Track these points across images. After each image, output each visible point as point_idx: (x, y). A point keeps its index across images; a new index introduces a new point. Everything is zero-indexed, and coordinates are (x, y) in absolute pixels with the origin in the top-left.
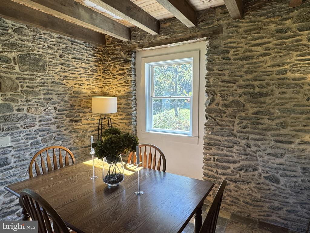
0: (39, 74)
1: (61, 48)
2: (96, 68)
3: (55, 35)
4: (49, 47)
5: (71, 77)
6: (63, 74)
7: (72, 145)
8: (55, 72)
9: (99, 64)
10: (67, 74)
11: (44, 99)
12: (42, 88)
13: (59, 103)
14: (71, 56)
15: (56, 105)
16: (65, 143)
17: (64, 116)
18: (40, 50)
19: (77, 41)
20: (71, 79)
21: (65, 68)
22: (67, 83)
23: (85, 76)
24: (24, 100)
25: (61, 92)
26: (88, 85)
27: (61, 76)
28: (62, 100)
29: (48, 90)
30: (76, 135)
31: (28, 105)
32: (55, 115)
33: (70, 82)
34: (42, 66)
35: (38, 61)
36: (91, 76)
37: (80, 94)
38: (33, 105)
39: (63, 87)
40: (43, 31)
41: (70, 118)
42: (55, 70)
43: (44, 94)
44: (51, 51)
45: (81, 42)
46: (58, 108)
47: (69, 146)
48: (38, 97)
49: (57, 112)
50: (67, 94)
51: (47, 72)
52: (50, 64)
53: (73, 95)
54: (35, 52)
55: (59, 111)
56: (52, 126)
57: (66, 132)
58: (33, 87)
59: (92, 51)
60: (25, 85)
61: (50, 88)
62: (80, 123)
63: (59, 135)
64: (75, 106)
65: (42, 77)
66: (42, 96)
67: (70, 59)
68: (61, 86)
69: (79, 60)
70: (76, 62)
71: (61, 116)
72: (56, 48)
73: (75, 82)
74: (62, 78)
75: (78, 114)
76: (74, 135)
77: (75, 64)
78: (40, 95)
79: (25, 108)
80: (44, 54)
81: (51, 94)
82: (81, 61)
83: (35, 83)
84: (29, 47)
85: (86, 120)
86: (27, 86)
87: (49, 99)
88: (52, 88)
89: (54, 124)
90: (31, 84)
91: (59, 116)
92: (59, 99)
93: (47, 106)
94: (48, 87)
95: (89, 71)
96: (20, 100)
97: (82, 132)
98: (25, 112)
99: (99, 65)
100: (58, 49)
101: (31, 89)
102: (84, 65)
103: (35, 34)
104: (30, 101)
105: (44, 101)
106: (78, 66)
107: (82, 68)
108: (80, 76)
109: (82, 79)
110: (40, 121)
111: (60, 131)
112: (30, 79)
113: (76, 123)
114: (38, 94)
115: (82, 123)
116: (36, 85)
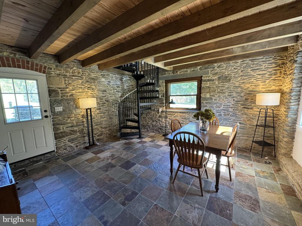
0: (227, 84)
1: (242, 67)
2: (275, 71)
3: (239, 61)
4: (234, 69)
5: (247, 82)
6: (242, 81)
7: (242, 121)
8: (236, 81)
9: (280, 67)
10: (244, 81)
11: (228, 95)
12: (227, 90)
13: (237, 97)
14: (250, 69)
15: (235, 99)
16: (237, 119)
17: (240, 105)
18: (228, 72)
19: (256, 58)
20: (248, 83)
21: (244, 77)
22: (244, 86)
23: (261, 79)
24: (218, 96)
25: (238, 92)
26: (263, 85)
27: (240, 83)
28: (239, 96)
29: (231, 91)
30: (246, 116)
31: (219, 98)
32: (233, 104)
33: (246, 85)
34: (229, 79)
35: (227, 77)
36: (268, 79)
37: (255, 92)
38: (221, 98)
39: (241, 89)
40: (232, 62)
41: (244, 106)
42: (236, 80)
43: (228, 93)
44: (236, 71)
45: (261, 57)
46: (236, 100)
47: (240, 121)
48: (225, 94)
49: (235, 102)
50: (243, 92)
51: (231, 82)
52: (233, 77)
53: (248, 93)
54: (226, 73)
55: (236, 101)
56: (230, 109)
57: (239, 114)
58: (222, 90)
59: (272, 60)
60: (219, 89)
61: (232, 90)
62: (251, 110)
63: (234, 114)
64: (249, 99)
65: (228, 85)
66: (227, 94)
67: (249, 71)
68: (239, 88)
69: (256, 70)
70: (254, 72)
71: (237, 104)
72: (239, 68)
73: (251, 85)
74: (241, 83)
75: (250, 104)
76: (245, 116)
77: (252, 73)
78: (225, 93)
79: (218, 99)
80: (231, 73)
81: (232, 93)
82: (258, 71)
83: (224, 88)
84: (223, 72)
85: (257, 109)
86: (220, 90)
87: (231, 95)
88: (233, 90)
89: (232, 108)
90: (222, 89)
91: (236, 104)
92: (237, 95)
93: (229, 99)
94: (231, 89)
95: (266, 75)
96: (216, 96)
97: (252, 115)
98: (218, 101)
99: (280, 69)
100: (240, 68)
101: (221, 91)
102: (261, 73)
103: (227, 65)
104: (220, 96)
105: (228, 96)
106: (255, 74)
107: (259, 75)
108: (255, 80)
109: (257, 82)
110: (224, 105)
111: (235, 112)
112: (222, 86)
113: (247, 109)
114: (224, 93)
115: (253, 110)
116: (224, 89)
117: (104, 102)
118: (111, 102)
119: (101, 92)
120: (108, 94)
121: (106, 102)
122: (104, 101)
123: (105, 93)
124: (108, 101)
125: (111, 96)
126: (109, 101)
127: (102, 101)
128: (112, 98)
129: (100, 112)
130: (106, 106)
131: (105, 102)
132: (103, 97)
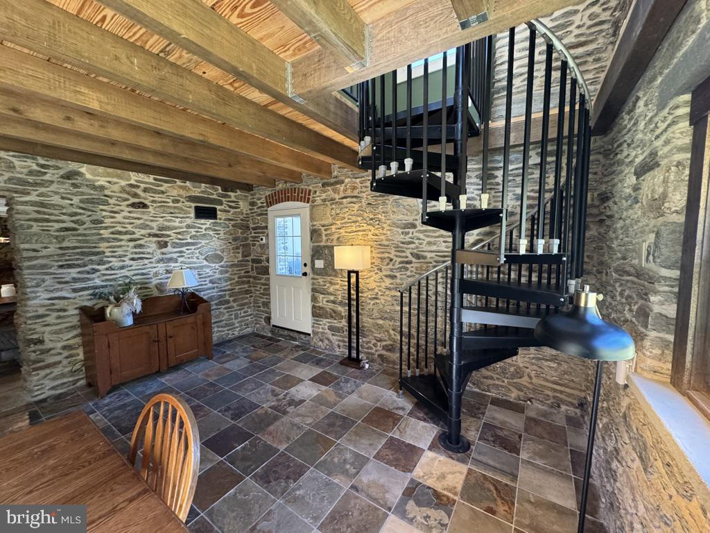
117: (407, 257)
118: (431, 260)
119: (400, 231)
120: (421, 236)
121: (414, 260)
122: (409, 255)
123: (411, 231)
124: (418, 257)
125: (432, 240)
126: (425, 258)
127: (403, 254)
128: (434, 248)
129: (392, 286)
130: (412, 271)
131: (411, 258)
132: (403, 243)
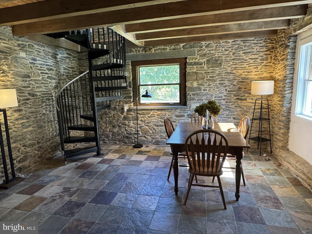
0: (217, 69)
1: (234, 48)
2: (266, 56)
3: (231, 41)
4: (225, 50)
5: (240, 68)
6: (234, 66)
7: (236, 116)
8: (228, 66)
9: (271, 52)
10: (237, 66)
11: (219, 84)
12: (219, 77)
13: (229, 86)
14: (242, 52)
15: (227, 88)
16: (230, 114)
17: (232, 95)
18: (219, 54)
19: (248, 39)
20: (240, 69)
21: (236, 61)
22: (237, 72)
23: (254, 65)
24: (208, 84)
25: (231, 79)
26: (255, 72)
27: (232, 68)
28: (231, 84)
29: (222, 78)
30: (240, 109)
31: (210, 87)
32: (225, 94)
33: (239, 71)
34: (219, 63)
35: (217, 60)
36: (260, 64)
37: (248, 79)
38: (212, 87)
39: (233, 75)
40: (222, 41)
41: (237, 97)
42: (228, 64)
43: (219, 81)
44: (227, 52)
45: (253, 39)
46: (228, 89)
47: (233, 116)
48: (216, 83)
49: (227, 92)
50: (236, 80)
51: (222, 67)
52: (225, 61)
53: (240, 80)
54: (216, 56)
55: (228, 92)
56: (222, 101)
57: (232, 106)
58: (213, 77)
59: (263, 43)
60: (209, 76)
61: (223, 77)
62: (245, 102)
63: (227, 107)
64: (241, 88)
65: (219, 70)
66: (218, 82)
67: (241, 54)
68: (232, 74)
69: (248, 54)
70: (246, 56)
71: (230, 95)
72: (230, 49)
73: (243, 71)
74: (233, 69)
75: (244, 94)
76: (239, 109)
77: (244, 57)
78: (216, 81)
79: (208, 89)
80: (222, 56)
81: (224, 80)
82: (250, 54)
83: (214, 74)
84: (213, 53)
85: (251, 100)
86: (210, 77)
87: (222, 84)
88: (225, 77)
89: (224, 99)
90: (212, 75)
91: (228, 95)
92: (230, 84)
93: (221, 88)
94: (222, 76)
95: (258, 60)
96: (205, 84)
97: (245, 108)
98: (208, 91)
99: (270, 53)
100: (232, 50)
101: (211, 78)
102: (253, 57)
103: (217, 44)
104: (210, 85)
105: (219, 85)
106: (247, 58)
107: (252, 59)
108: (248, 65)
109: (250, 68)
110: (215, 97)
111: (228, 105)
112: (212, 72)
113: (241, 101)
115: (247, 101)
116: (215, 75)
117: (26, 96)
118: (40, 97)
119: (20, 79)
120: (33, 83)
121: (30, 97)
122: (27, 95)
123: (28, 79)
124: (33, 95)
125: (39, 85)
126: (36, 95)
127: (24, 94)
128: (41, 90)
129: (20, 117)
130: (30, 105)
131: (29, 97)
132: (24, 87)
